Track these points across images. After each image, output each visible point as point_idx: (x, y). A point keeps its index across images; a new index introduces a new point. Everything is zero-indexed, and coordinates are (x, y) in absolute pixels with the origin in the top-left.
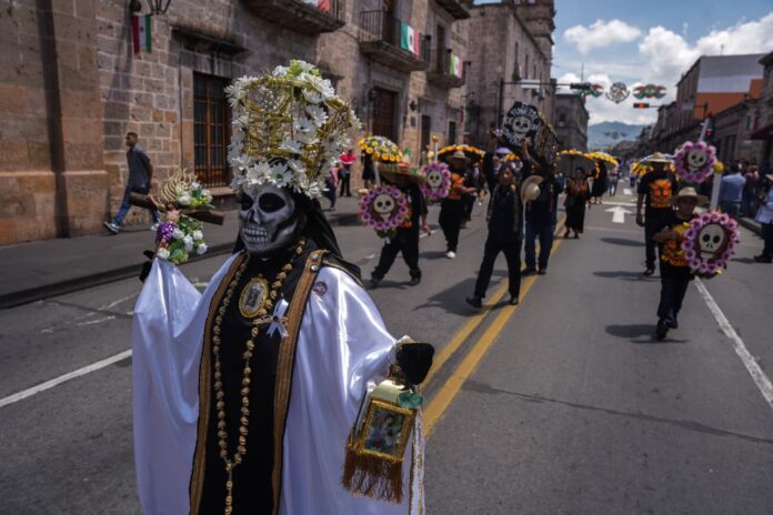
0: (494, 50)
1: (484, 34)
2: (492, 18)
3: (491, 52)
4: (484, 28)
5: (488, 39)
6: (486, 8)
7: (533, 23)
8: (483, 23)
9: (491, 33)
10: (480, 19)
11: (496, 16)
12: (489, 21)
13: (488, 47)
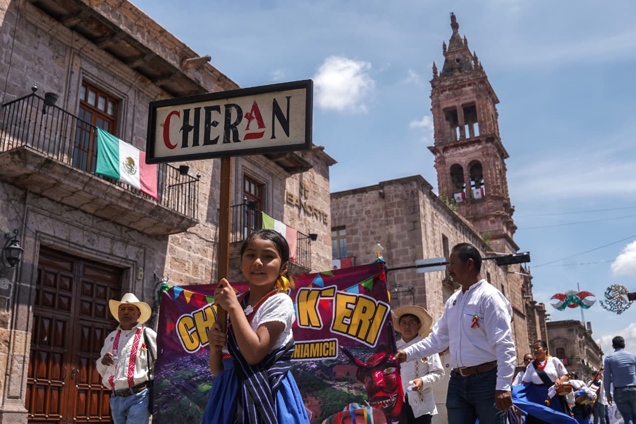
0: (404, 244)
1: (388, 223)
2: (397, 200)
3: (400, 247)
4: (387, 215)
5: (394, 230)
6: (386, 188)
7: (484, 222)
8: (385, 208)
9: (397, 221)
10: (380, 204)
11: (402, 197)
12: (393, 205)
13: (395, 240)
